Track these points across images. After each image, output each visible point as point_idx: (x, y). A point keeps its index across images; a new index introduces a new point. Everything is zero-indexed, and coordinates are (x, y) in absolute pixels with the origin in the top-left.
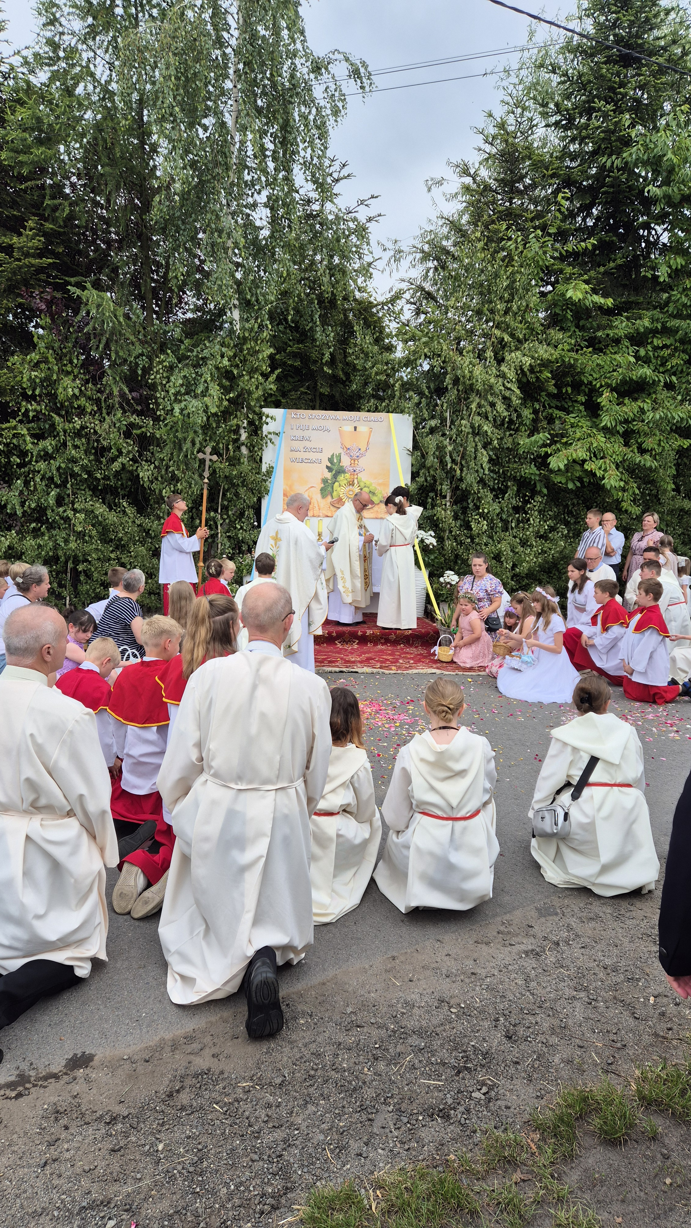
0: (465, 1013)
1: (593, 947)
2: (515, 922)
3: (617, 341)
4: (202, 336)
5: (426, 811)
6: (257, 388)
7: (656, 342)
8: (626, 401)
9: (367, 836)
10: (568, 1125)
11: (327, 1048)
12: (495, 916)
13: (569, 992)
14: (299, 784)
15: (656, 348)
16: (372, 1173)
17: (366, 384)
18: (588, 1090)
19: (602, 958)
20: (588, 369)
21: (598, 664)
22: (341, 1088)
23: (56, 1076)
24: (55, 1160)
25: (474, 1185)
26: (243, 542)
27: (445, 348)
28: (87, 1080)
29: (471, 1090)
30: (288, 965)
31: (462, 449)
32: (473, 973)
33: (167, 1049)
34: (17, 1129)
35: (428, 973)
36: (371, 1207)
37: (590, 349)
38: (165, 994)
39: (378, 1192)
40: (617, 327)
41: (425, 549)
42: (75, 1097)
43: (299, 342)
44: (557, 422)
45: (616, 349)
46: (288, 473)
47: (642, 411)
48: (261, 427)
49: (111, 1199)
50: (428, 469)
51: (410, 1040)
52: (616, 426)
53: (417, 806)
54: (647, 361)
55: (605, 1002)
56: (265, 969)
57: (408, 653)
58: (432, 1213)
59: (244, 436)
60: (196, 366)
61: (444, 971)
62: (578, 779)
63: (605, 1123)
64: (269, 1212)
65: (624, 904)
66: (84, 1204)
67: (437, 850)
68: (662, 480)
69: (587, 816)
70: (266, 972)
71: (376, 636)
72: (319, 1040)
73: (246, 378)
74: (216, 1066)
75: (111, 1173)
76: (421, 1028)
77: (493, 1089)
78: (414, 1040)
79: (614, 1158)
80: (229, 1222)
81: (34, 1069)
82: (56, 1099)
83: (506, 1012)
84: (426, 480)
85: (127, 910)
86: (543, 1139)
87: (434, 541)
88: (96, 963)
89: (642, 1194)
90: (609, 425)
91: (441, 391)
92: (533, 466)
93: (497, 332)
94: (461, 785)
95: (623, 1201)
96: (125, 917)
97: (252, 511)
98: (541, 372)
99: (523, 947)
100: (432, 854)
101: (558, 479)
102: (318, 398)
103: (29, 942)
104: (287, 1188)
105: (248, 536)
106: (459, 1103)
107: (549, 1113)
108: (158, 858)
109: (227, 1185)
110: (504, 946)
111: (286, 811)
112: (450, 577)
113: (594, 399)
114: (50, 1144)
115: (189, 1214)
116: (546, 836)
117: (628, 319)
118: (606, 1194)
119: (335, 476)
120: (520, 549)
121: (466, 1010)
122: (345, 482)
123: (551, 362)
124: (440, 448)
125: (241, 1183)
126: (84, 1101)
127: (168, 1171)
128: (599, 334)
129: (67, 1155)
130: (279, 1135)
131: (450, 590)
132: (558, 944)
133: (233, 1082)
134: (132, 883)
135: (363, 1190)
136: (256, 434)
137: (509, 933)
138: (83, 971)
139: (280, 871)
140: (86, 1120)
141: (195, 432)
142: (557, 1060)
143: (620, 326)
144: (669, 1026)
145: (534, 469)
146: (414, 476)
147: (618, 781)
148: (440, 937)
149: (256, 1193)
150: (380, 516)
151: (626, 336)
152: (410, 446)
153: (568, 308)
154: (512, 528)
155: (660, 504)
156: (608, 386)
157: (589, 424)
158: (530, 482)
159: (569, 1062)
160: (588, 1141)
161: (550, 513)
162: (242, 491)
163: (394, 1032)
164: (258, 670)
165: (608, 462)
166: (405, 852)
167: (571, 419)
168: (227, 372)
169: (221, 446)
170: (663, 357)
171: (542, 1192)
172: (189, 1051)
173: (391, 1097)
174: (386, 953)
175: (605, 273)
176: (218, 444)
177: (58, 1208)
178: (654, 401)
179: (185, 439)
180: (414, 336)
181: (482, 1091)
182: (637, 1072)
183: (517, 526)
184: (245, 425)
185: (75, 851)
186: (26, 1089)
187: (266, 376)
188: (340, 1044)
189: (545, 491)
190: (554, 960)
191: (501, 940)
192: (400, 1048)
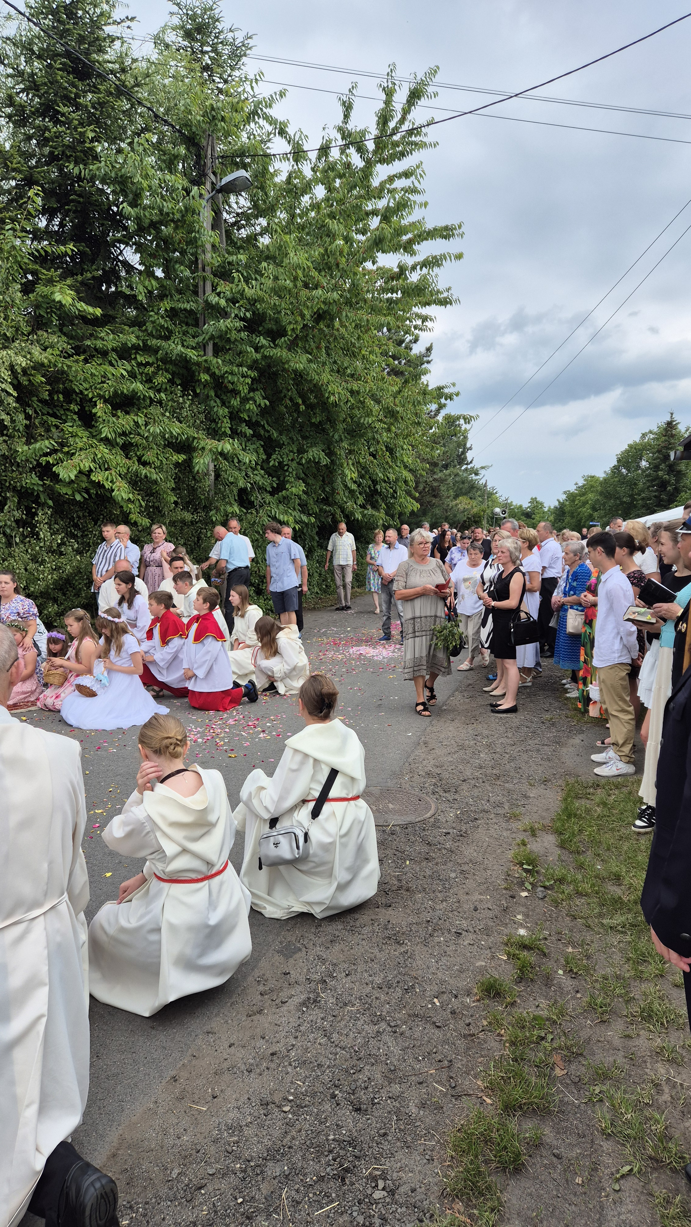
0: (299, 1105)
1: (356, 971)
2: (268, 975)
3: (104, 353)
5: (176, 878)
7: (140, 359)
8: (119, 414)
13: (371, 1029)
15: (140, 365)
18: (459, 1126)
19: (371, 979)
20: (80, 376)
29: (369, 1192)
32: (273, 1054)
35: (227, 1077)
37: (82, 357)
40: (103, 339)
44: (53, 430)
47: (136, 423)
51: (268, 1172)
52: (115, 438)
54: (132, 375)
55: (405, 1023)
56: (94, 1175)
61: (242, 1067)
67: (196, 921)
68: (164, 492)
69: (327, 835)
70: (99, 1179)
76: (268, 1150)
77: (386, 1179)
78: (274, 1169)
79: (528, 1185)
83: (336, 1082)
89: (573, 1208)
90: (110, 436)
92: (33, 476)
98: (34, 375)
99: (297, 1000)
101: (64, 490)
106: (369, 1217)
107: (450, 1172)
110: (278, 1007)
113: (87, 408)
117: (112, 331)
120: (32, 566)
121: (297, 1102)
123: (42, 365)
128: (88, 343)
132: (324, 982)
137: (272, 990)
142: (414, 1110)
143: (106, 338)
144: (467, 1022)
145: (35, 479)
148: (207, 1028)
151: (113, 348)
154: (17, 544)
155: (162, 516)
156: (100, 397)
157: (87, 434)
158: (32, 493)
159: (423, 1106)
161: (56, 526)
163: (244, 1171)
165: (114, 473)
167: (68, 427)
170: (147, 374)
174: (160, 1077)
175: (82, 283)
178: (146, 416)
181: (380, 1187)
182: (480, 1083)
183: (22, 541)
189: (50, 503)
190: (333, 1001)
191: (270, 1002)
192: (265, 1188)
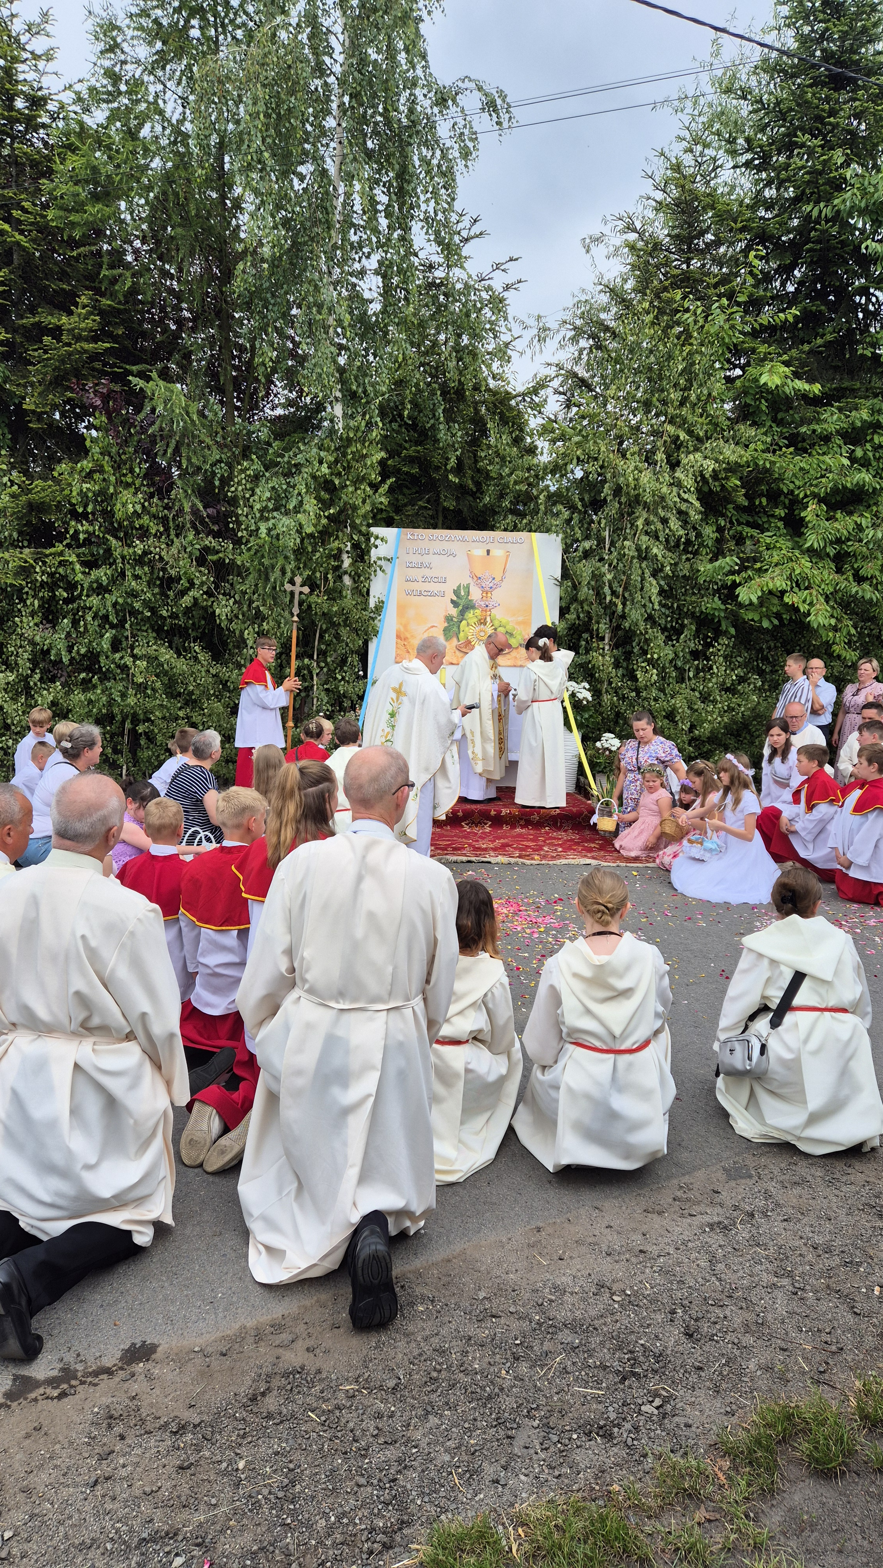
0: (631, 1302)
1: (799, 1220)
2: (696, 1186)
3: (826, 439)
4: (296, 437)
5: (580, 1041)
6: (364, 502)
8: (839, 515)
9: (504, 1071)
10: (768, 1449)
11: (454, 1343)
12: (669, 1178)
13: (767, 1278)
14: (417, 1003)
15: (877, 448)
16: (512, 1505)
17: (502, 496)
18: (793, 1405)
19: (811, 1235)
20: (788, 474)
21: (802, 854)
22: (472, 1396)
23: (109, 1372)
24: (107, 1479)
25: (644, 1524)
26: (345, 697)
27: (603, 449)
28: (149, 1377)
29: (640, 1402)
30: (403, 1235)
31: (624, 578)
32: (641, 1251)
33: (251, 1340)
34: (60, 1438)
35: (584, 1249)
36: (511, 1549)
37: (792, 449)
38: (246, 1269)
39: (520, 1530)
40: (826, 421)
41: (577, 705)
42: (134, 1398)
43: (418, 443)
44: (748, 542)
45: (825, 449)
46: (402, 610)
47: (859, 528)
48: (369, 552)
49: (179, 1529)
50: (581, 603)
51: (560, 1336)
52: (825, 547)
53: (569, 1035)
54: (865, 463)
55: (816, 1292)
56: (374, 1239)
57: (555, 838)
58: (591, 1559)
59: (347, 562)
60: (288, 474)
61: (604, 1248)
62: (778, 1001)
63: (816, 1448)
64: (380, 1552)
65: (840, 1165)
66: (145, 1535)
67: (595, 1092)
69: (789, 1049)
70: (376, 1244)
71: (514, 816)
72: (443, 1332)
73: (351, 489)
74: (311, 1363)
75: (179, 1497)
76: (574, 1320)
77: (668, 1402)
78: (565, 1336)
79: (828, 1495)
80: (329, 1564)
81: (81, 1361)
82: (110, 1401)
83: (686, 1302)
84: (578, 617)
85: (198, 1162)
86: (735, 1468)
87: (588, 695)
88: (160, 1228)
89: (865, 1543)
90: (816, 545)
91: (597, 504)
92: (716, 599)
93: (670, 429)
94: (627, 1007)
95: (840, 1551)
96: (196, 1170)
97: (356, 658)
98: (727, 478)
99: (707, 1219)
100: (588, 1097)
101: (749, 616)
102: (440, 514)
103: (76, 1199)
104: (403, 1522)
105: (351, 690)
106: (624, 1419)
107: (742, 1434)
108: (237, 1096)
109: (326, 1516)
110: (682, 1216)
111: (401, 1038)
112: (609, 741)
113: (796, 512)
114: (101, 1458)
115: (277, 1551)
116: (736, 1075)
117: (840, 410)
118: (818, 1541)
119: (462, 613)
120: (699, 705)
121: (632, 1299)
122: (475, 620)
123: (740, 466)
124: (597, 577)
125: (344, 1514)
126: (145, 1403)
127: (250, 1496)
128: (803, 429)
129: (123, 1473)
130: (392, 1453)
131: (609, 757)
132: (752, 1215)
133: (333, 1384)
134: (205, 1127)
135: (500, 1527)
136: (363, 560)
137: (688, 1200)
138: (143, 1237)
139: (394, 1114)
140: (148, 1429)
141: (286, 558)
142: (752, 1366)
143: (829, 420)
145: (717, 603)
146: (563, 612)
147: (831, 1004)
148: (599, 1204)
149: (363, 1527)
150: (519, 663)
151: (837, 432)
152: (558, 574)
153: (762, 397)
154: (690, 679)
156: (815, 495)
157: (789, 544)
158: (713, 619)
159: (768, 1369)
160: (793, 1472)
161: (739, 659)
162: (344, 632)
163: (540, 1324)
164: (364, 857)
165: (814, 593)
166: (553, 1093)
167: (766, 538)
168: (327, 482)
169: (318, 575)
171: (733, 1537)
172: (277, 1342)
173: (536, 1409)
174: (528, 1222)
175: (811, 352)
176: (314, 572)
177: (112, 1539)
178: (875, 515)
179: (273, 567)
180: (563, 435)
181: (655, 1404)
182: (857, 1383)
183: (695, 676)
184: (348, 548)
185: (134, 1085)
186: (72, 1387)
187: (375, 487)
188: (470, 1339)
189: (732, 631)
190: (747, 1236)
191: (677, 1209)
192: (547, 1346)
